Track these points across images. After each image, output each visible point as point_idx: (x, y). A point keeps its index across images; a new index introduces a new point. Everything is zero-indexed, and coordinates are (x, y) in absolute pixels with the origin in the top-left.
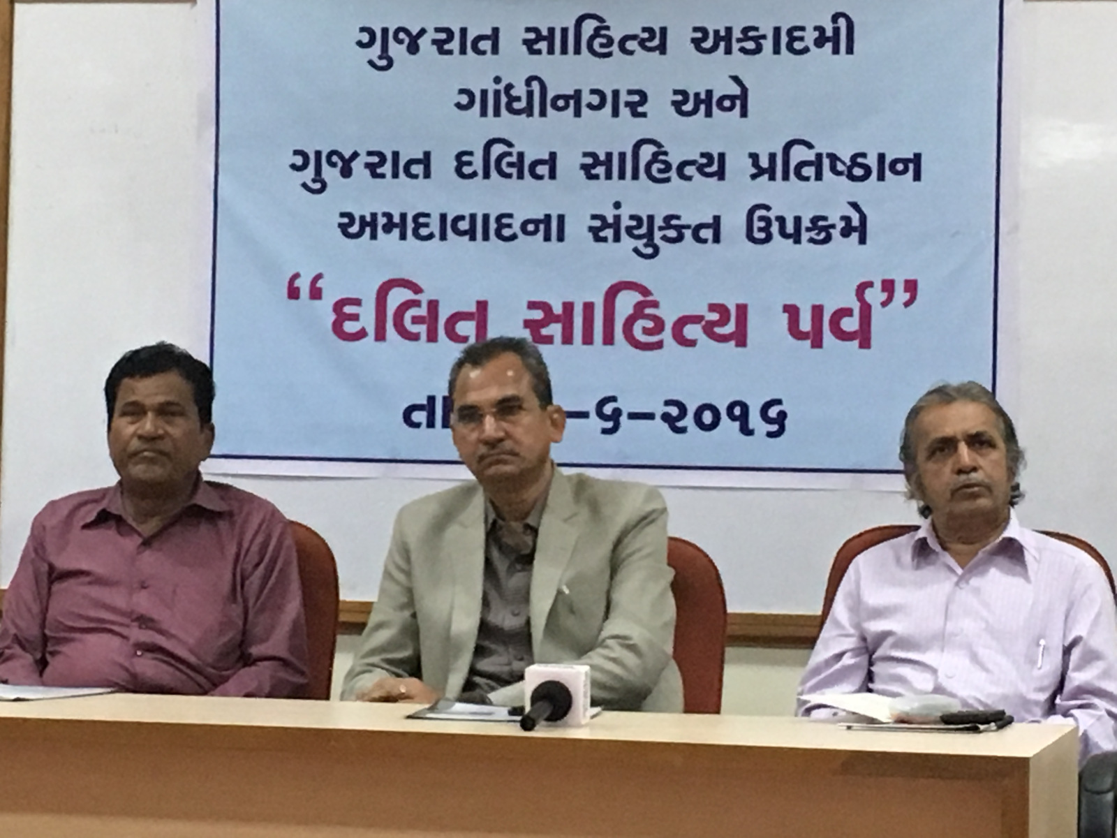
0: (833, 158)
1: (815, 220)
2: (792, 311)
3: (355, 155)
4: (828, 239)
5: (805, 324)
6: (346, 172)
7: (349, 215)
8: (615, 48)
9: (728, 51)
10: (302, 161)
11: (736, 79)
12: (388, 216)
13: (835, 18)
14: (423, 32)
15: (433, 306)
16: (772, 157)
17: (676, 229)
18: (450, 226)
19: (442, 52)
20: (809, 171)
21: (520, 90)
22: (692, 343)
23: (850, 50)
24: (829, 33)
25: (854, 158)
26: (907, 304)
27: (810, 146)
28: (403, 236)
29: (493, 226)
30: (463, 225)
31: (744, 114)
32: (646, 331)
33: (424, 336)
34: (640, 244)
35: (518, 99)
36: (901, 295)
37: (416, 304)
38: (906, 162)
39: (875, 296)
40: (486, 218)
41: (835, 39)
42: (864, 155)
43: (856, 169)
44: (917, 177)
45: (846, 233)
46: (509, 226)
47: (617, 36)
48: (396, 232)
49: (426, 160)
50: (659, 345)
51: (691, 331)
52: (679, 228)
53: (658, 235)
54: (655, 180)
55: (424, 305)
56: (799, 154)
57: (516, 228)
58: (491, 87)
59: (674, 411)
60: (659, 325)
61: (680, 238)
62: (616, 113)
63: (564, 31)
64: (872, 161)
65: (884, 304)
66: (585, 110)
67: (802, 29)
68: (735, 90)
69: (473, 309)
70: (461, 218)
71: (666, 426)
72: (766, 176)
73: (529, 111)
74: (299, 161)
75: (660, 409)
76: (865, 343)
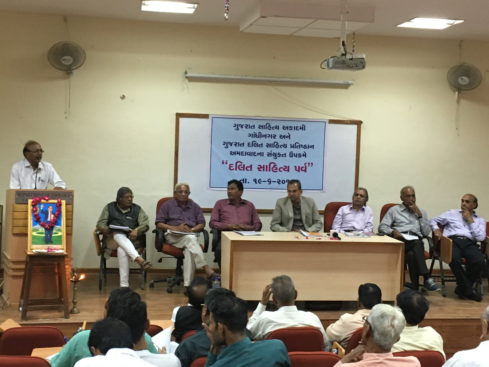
0: (302, 145)
1: (299, 154)
2: (295, 167)
3: (233, 143)
4: (301, 157)
5: (297, 169)
6: (231, 145)
7: (232, 152)
8: (271, 128)
9: (288, 129)
10: (225, 143)
11: (289, 134)
12: (237, 152)
13: (303, 125)
14: (243, 125)
15: (244, 165)
16: (293, 145)
17: (279, 155)
18: (247, 154)
19: (246, 128)
20: (298, 147)
21: (257, 134)
22: (281, 171)
23: (305, 130)
24: (302, 127)
25: (305, 145)
26: (311, 166)
27: (298, 143)
28: (240, 155)
29: (253, 154)
30: (249, 154)
31: (290, 138)
32: (275, 169)
33: (242, 170)
34: (274, 157)
35: (257, 135)
36: (311, 165)
37: (242, 165)
38: (312, 146)
39: (307, 165)
40: (252, 152)
41: (303, 128)
42: (306, 145)
43: (305, 147)
44: (313, 148)
45: (303, 156)
46: (255, 154)
47: (272, 127)
48: (239, 154)
49: (243, 144)
50: (276, 172)
51: (281, 170)
52: (280, 155)
53: (277, 156)
54: (277, 148)
55: (243, 165)
56: (297, 144)
57: (256, 154)
58: (253, 133)
59: (279, 181)
60: (277, 169)
61: (280, 156)
62: (271, 138)
63: (264, 126)
64: (307, 146)
65: (308, 166)
66: (267, 137)
67: (298, 127)
68: (289, 135)
69: (250, 166)
70: (248, 152)
71: (277, 183)
72: (292, 148)
73: (259, 137)
74: (224, 143)
75: (277, 181)
76: (306, 172)
